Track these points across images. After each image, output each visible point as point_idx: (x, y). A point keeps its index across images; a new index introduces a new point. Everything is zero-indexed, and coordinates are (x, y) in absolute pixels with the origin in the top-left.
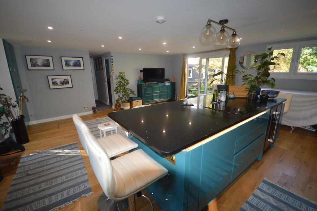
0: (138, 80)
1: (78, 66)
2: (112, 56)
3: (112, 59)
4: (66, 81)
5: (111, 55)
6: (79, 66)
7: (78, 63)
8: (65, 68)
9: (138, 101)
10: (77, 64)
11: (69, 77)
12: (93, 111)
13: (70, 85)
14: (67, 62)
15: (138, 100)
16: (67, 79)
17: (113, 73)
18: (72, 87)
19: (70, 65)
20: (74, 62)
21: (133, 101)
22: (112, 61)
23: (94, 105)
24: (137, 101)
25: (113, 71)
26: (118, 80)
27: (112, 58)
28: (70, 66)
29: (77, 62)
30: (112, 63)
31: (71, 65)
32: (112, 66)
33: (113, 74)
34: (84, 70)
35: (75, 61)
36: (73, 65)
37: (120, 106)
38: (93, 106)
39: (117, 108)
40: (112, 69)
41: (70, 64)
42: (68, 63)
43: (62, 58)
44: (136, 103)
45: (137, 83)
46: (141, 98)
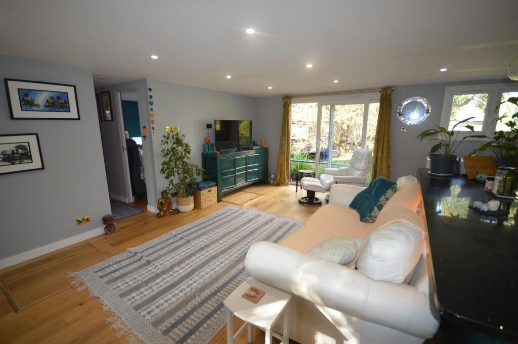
0: (204, 146)
1: (61, 109)
2: (150, 90)
3: (151, 97)
4: (20, 151)
5: (149, 87)
6: (65, 107)
7: (60, 101)
8: (18, 112)
9: (210, 191)
10: (58, 103)
11: (32, 140)
12: (105, 226)
13: (37, 164)
14: (26, 95)
15: (209, 189)
16: (26, 144)
17: (153, 128)
18: (43, 168)
19: (34, 105)
20: (48, 98)
21: (201, 192)
22: (150, 100)
23: (107, 210)
24: (208, 191)
25: (152, 125)
26: (170, 146)
27: (149, 93)
28: (35, 108)
29: (59, 98)
30: (150, 106)
31: (38, 106)
32: (151, 112)
33: (152, 131)
34: (79, 119)
35: (52, 95)
36: (46, 106)
37: (170, 204)
38: (104, 215)
39: (165, 212)
40: (151, 118)
41: (36, 103)
42: (29, 99)
43: (9, 82)
44: (207, 194)
45: (202, 151)
46: (215, 184)
